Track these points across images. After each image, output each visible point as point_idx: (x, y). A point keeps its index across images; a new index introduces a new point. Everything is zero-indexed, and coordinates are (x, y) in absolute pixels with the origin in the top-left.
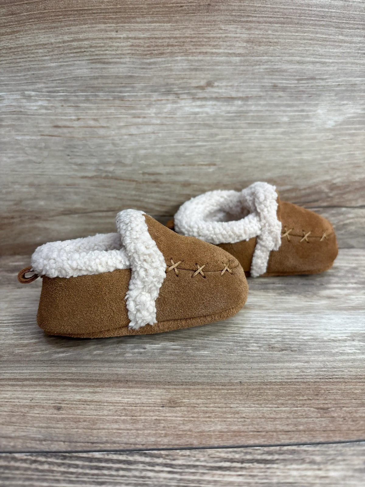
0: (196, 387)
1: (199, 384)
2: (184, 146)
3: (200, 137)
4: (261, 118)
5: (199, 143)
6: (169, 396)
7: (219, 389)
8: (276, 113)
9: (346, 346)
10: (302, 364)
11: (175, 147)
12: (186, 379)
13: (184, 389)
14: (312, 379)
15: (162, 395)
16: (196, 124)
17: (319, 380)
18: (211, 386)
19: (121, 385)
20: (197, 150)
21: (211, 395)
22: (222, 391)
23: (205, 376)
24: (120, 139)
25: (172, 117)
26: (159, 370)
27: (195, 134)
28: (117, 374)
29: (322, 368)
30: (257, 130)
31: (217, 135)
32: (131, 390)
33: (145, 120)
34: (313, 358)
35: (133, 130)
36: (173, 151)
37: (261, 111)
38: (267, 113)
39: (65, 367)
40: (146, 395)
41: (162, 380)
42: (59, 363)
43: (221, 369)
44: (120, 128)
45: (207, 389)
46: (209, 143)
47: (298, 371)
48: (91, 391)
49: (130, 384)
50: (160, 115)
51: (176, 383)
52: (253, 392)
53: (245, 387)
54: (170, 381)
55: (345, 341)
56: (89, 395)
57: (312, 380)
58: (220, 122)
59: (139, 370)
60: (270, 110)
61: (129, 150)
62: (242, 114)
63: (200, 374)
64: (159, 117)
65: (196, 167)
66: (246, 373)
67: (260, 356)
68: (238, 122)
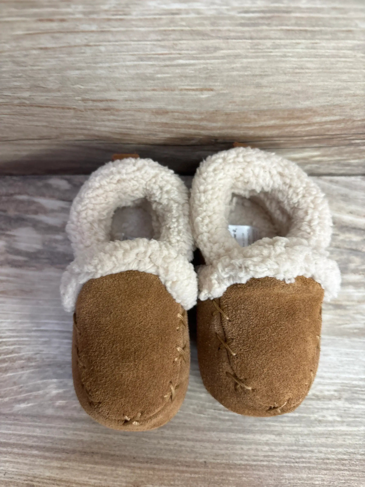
0: (161, 467)
1: (164, 462)
2: (152, 65)
3: (183, 52)
4: (317, 22)
5: (181, 62)
6: (134, 479)
7: (183, 472)
8: (352, 14)
9: (328, 409)
10: (273, 437)
11: (135, 66)
12: (151, 453)
13: (149, 469)
14: (278, 462)
15: (127, 476)
16: (174, 30)
17: (284, 464)
18: (175, 466)
19: (87, 458)
20: (178, 71)
21: (174, 480)
22: (186, 475)
23: (170, 451)
24: (26, 56)
25: (121, 20)
26: (125, 438)
27: (173, 47)
28: (82, 441)
29: (292, 445)
30: (303, 41)
31: (216, 49)
32: (97, 466)
33: (65, 25)
34: (287, 428)
35: (46, 42)
36: (132, 72)
37: (318, 10)
38: (334, 14)
39: (29, 426)
40: (112, 475)
41: (127, 454)
42: (21, 419)
43: (188, 440)
44: (18, 38)
45: (171, 471)
46: (202, 61)
47: (267, 448)
48: (59, 465)
49: (97, 458)
50: (95, 16)
51: (141, 460)
52: (216, 478)
53: (209, 470)
54: (135, 455)
55: (330, 399)
56: (57, 471)
57: (277, 464)
58: (225, 28)
59: (104, 435)
60: (343, 9)
61: (48, 71)
62: (276, 14)
63: (167, 447)
64: (94, 20)
65: (177, 92)
66: (213, 448)
67: (231, 420)
68: (265, 28)
